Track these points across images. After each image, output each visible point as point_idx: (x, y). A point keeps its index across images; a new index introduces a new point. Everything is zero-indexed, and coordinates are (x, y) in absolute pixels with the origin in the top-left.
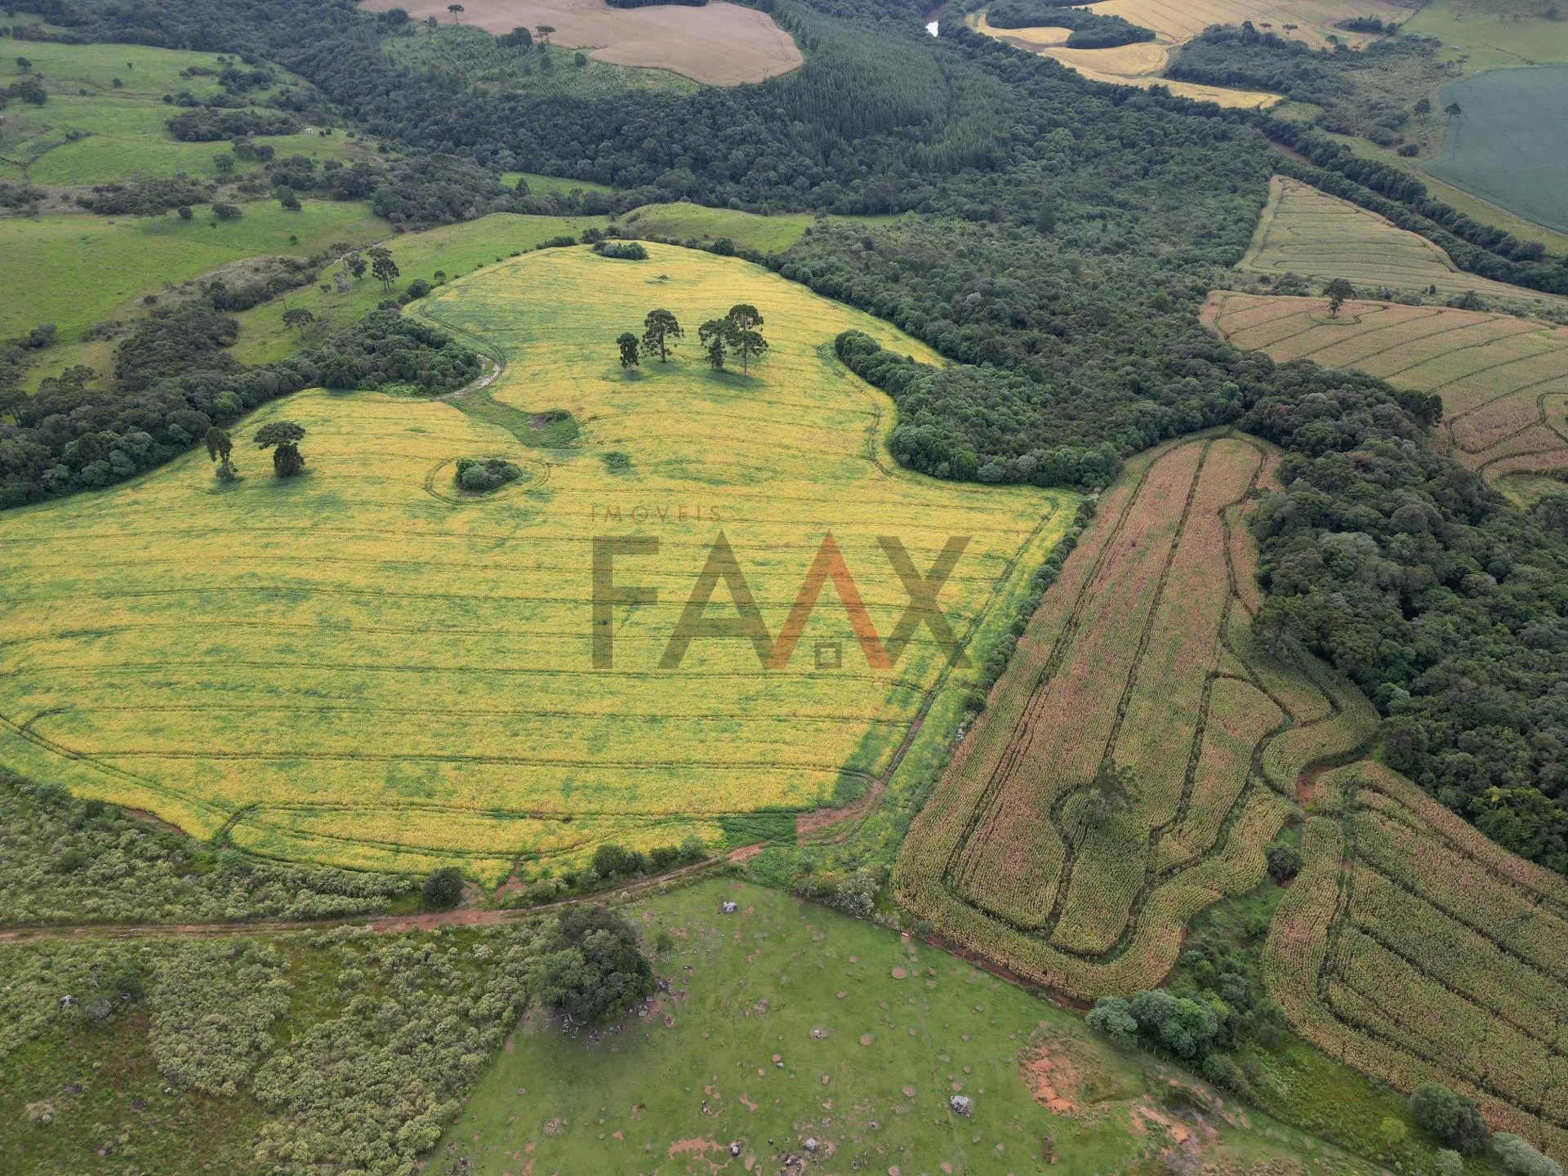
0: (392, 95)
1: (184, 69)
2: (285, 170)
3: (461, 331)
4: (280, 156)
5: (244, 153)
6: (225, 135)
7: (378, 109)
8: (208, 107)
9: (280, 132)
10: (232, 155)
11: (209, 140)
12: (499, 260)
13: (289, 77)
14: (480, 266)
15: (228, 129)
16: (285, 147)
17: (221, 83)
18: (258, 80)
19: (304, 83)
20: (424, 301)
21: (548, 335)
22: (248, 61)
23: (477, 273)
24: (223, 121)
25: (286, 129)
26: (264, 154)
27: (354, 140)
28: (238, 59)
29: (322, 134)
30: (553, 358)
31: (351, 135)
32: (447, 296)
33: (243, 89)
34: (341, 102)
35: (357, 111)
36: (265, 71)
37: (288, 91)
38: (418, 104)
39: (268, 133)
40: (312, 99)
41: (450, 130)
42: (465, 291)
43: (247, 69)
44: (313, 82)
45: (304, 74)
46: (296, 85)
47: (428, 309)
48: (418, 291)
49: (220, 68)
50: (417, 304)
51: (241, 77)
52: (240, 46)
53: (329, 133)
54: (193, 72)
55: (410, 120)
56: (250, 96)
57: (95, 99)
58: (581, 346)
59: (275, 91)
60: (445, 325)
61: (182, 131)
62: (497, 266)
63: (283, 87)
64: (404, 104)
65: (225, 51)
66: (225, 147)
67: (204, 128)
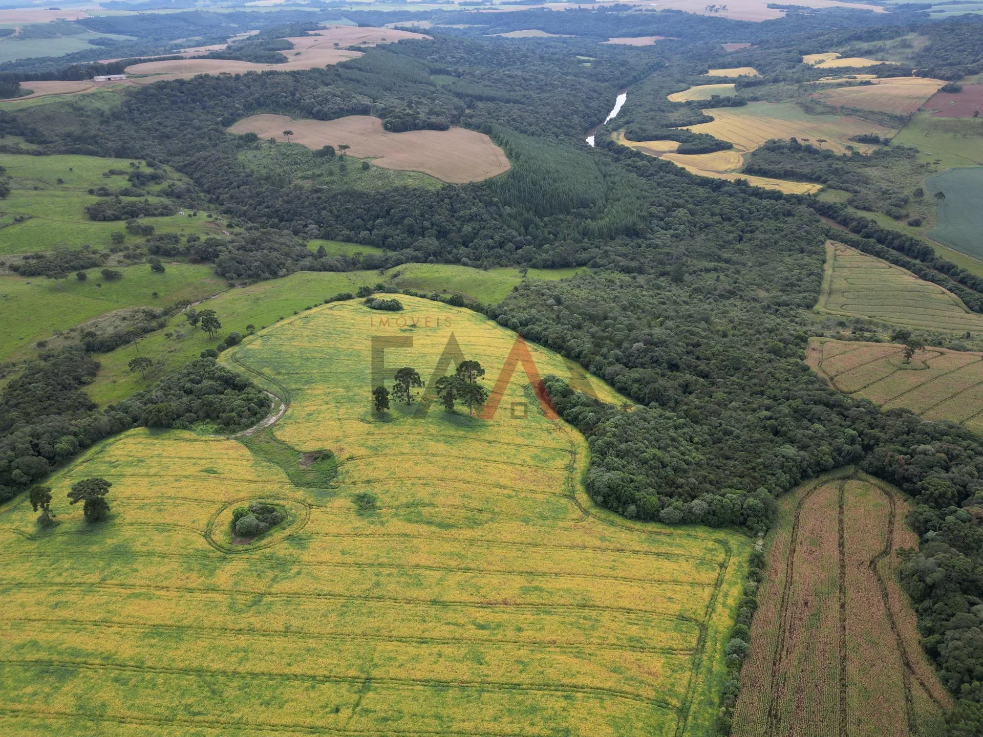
0: (242, 188)
1: (107, 171)
2: (158, 244)
3: (260, 374)
4: (158, 232)
5: (134, 231)
6: (123, 217)
7: (232, 197)
8: (117, 196)
9: (162, 215)
10: (124, 232)
11: (112, 220)
12: (296, 313)
13: (176, 175)
14: (282, 319)
15: (127, 213)
16: (163, 225)
17: (129, 180)
18: (155, 178)
19: (186, 179)
20: (235, 349)
21: (324, 379)
22: (150, 165)
23: (278, 325)
24: (124, 208)
25: (166, 212)
26: (147, 231)
27: (211, 220)
28: (144, 163)
29: (190, 216)
30: (326, 399)
31: (210, 216)
32: (253, 344)
33: (143, 184)
34: (208, 192)
35: (218, 198)
36: (159, 172)
37: (173, 185)
38: (258, 194)
39: (154, 215)
40: (189, 191)
41: (277, 211)
42: (268, 340)
43: (149, 171)
44: (192, 178)
45: (187, 173)
46: (180, 180)
47: (238, 356)
48: (233, 341)
49: (131, 170)
50: (231, 350)
51: (143, 176)
52: (147, 155)
53: (195, 215)
54: (112, 172)
55: (251, 205)
56: (147, 189)
57: (43, 193)
58: (348, 388)
59: (165, 185)
60: (249, 369)
61: (95, 214)
62: (293, 318)
63: (170, 182)
64: (249, 194)
65: (137, 158)
66: (120, 226)
67: (109, 213)
